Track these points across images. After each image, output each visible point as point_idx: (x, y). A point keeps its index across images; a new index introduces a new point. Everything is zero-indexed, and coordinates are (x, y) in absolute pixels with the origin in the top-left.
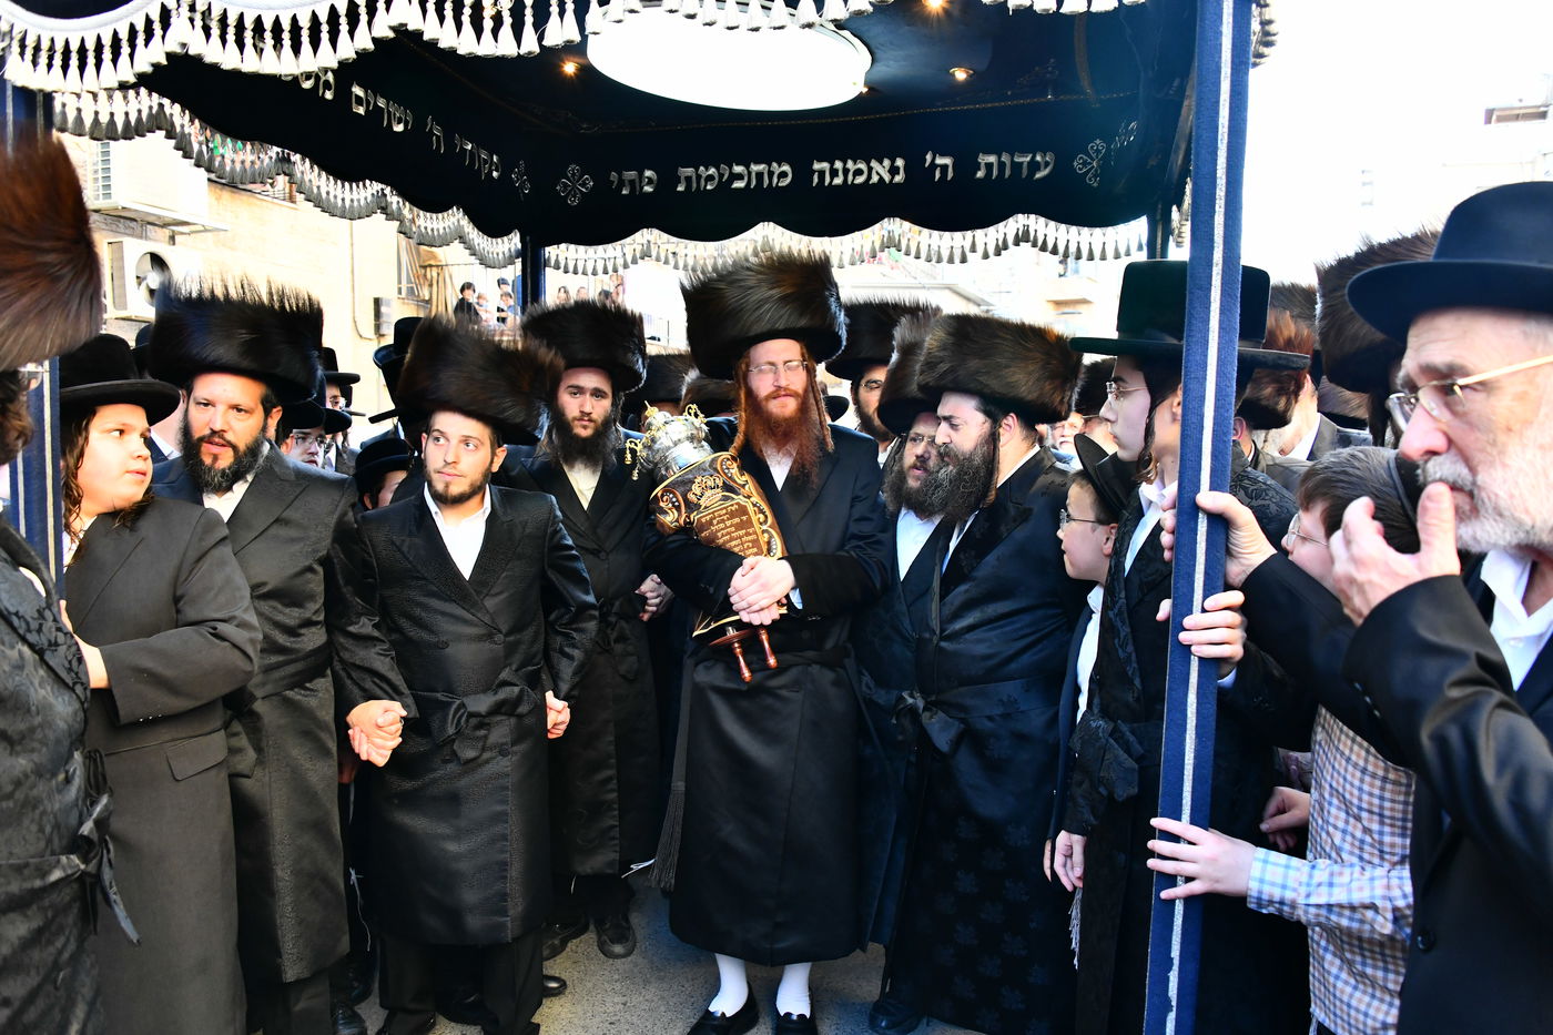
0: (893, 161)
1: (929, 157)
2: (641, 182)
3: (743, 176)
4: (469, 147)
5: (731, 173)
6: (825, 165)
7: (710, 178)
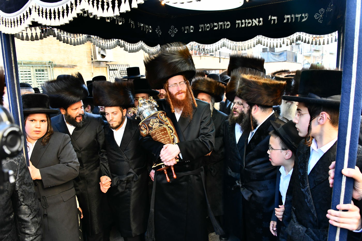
0: (259, 19)
1: (270, 17)
2: (190, 30)
3: (217, 26)
4: (142, 25)
5: (213, 25)
6: (240, 21)
7: (208, 27)
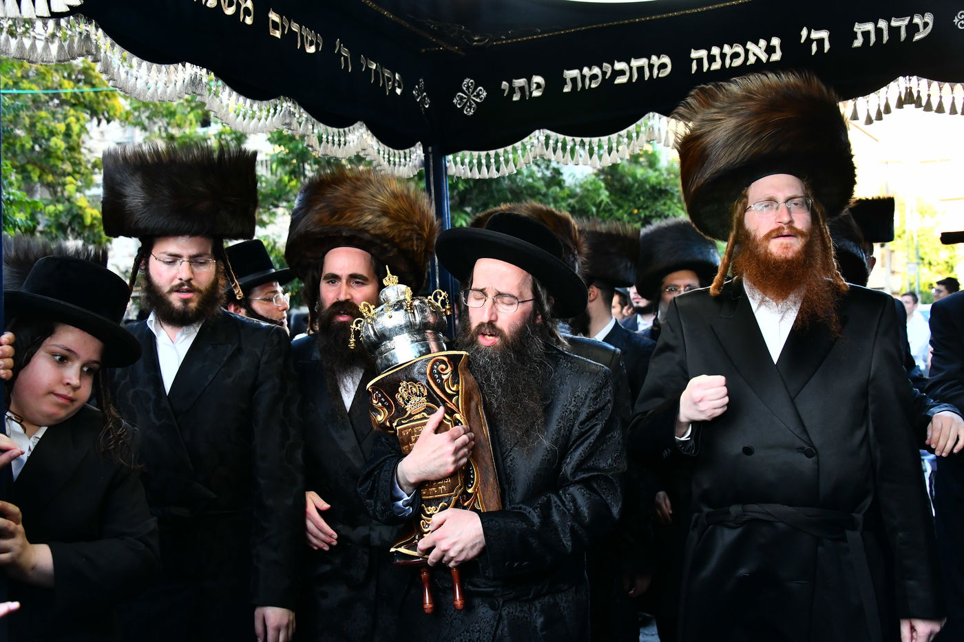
0: (769, 41)
1: (804, 33)
2: (530, 87)
3: (627, 70)
4: (374, 67)
5: (613, 70)
6: (703, 53)
7: (594, 77)
